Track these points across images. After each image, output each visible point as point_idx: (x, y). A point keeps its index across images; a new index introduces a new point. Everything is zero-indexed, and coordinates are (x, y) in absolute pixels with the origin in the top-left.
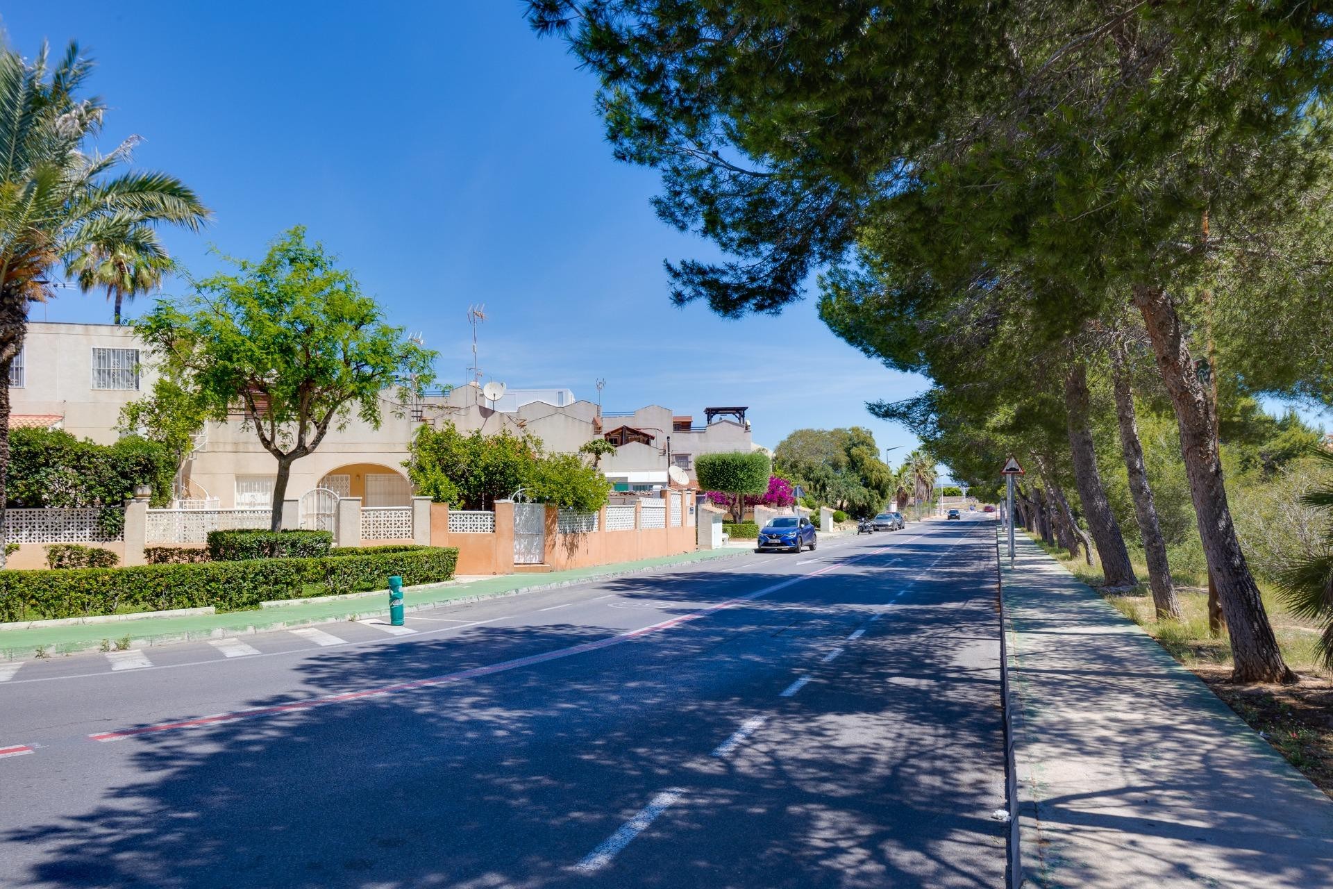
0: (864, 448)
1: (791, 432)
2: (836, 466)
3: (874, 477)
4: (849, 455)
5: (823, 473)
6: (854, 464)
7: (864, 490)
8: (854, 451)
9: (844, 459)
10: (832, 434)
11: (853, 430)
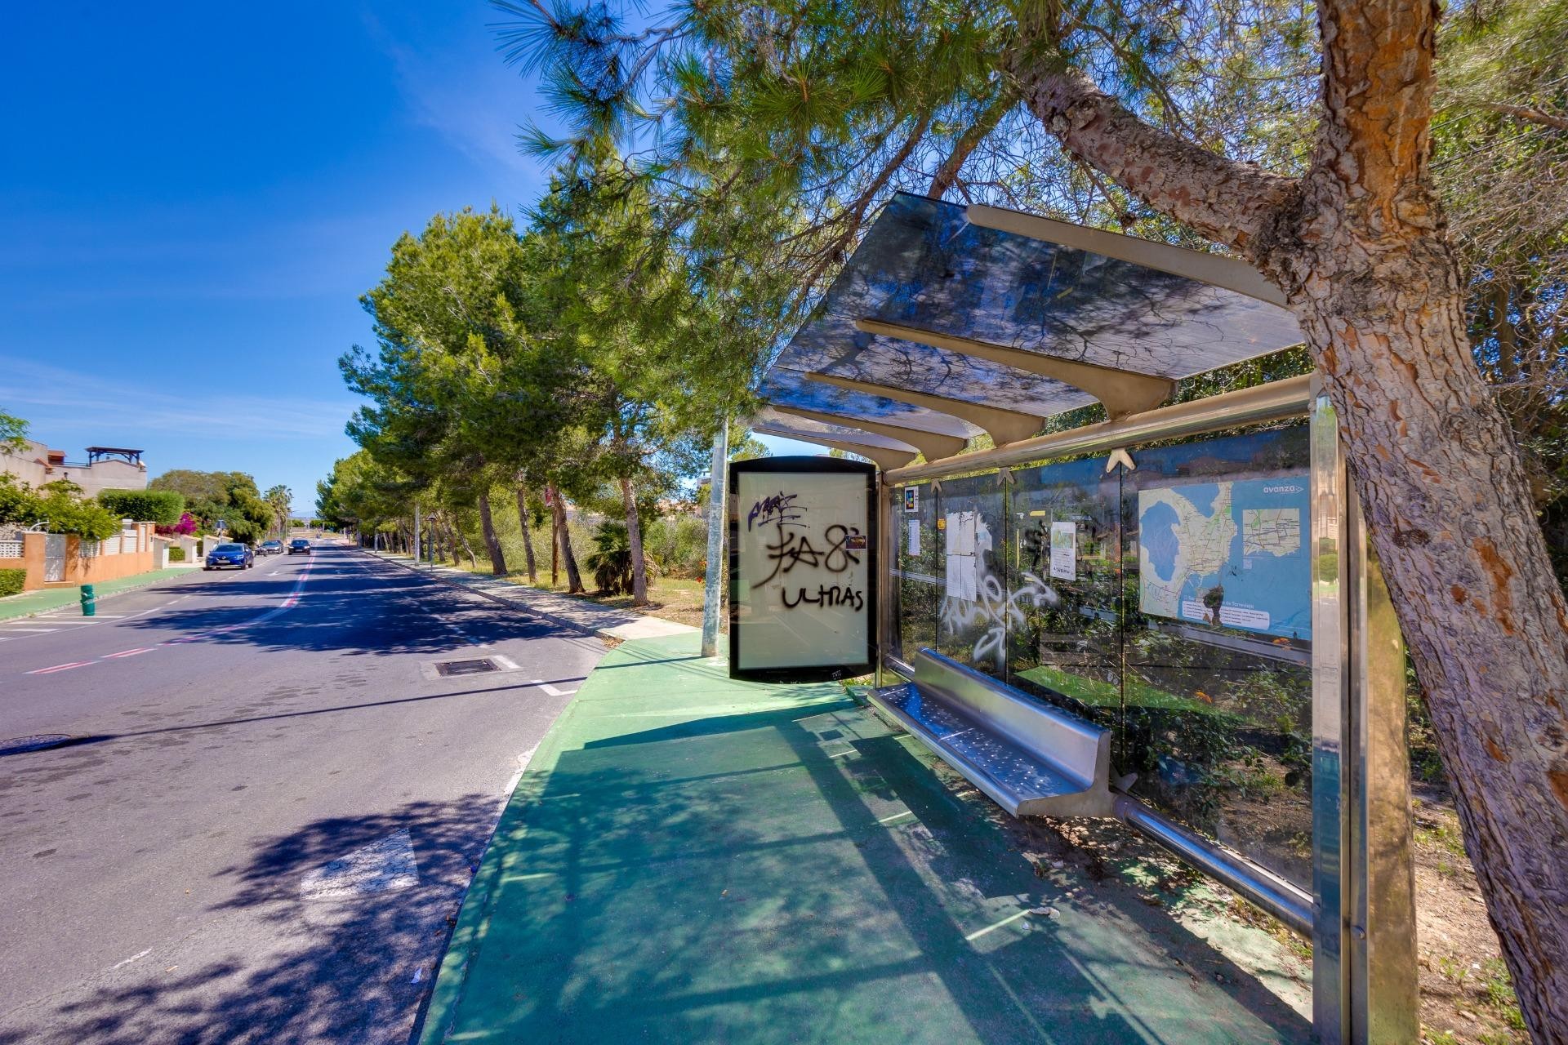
0: (246, 489)
1: (166, 471)
2: (218, 502)
3: (256, 513)
4: (231, 495)
5: (206, 508)
6: (234, 502)
7: (247, 523)
8: (236, 491)
9: (226, 498)
10: (212, 476)
11: (233, 474)
